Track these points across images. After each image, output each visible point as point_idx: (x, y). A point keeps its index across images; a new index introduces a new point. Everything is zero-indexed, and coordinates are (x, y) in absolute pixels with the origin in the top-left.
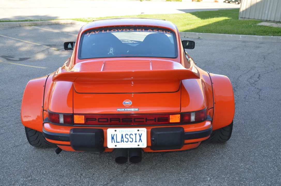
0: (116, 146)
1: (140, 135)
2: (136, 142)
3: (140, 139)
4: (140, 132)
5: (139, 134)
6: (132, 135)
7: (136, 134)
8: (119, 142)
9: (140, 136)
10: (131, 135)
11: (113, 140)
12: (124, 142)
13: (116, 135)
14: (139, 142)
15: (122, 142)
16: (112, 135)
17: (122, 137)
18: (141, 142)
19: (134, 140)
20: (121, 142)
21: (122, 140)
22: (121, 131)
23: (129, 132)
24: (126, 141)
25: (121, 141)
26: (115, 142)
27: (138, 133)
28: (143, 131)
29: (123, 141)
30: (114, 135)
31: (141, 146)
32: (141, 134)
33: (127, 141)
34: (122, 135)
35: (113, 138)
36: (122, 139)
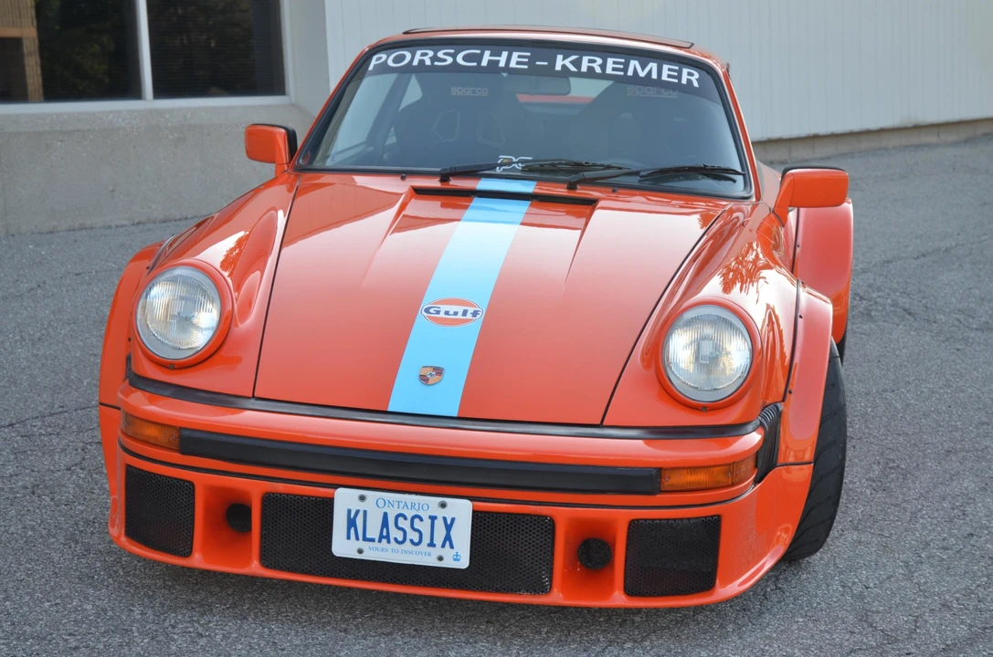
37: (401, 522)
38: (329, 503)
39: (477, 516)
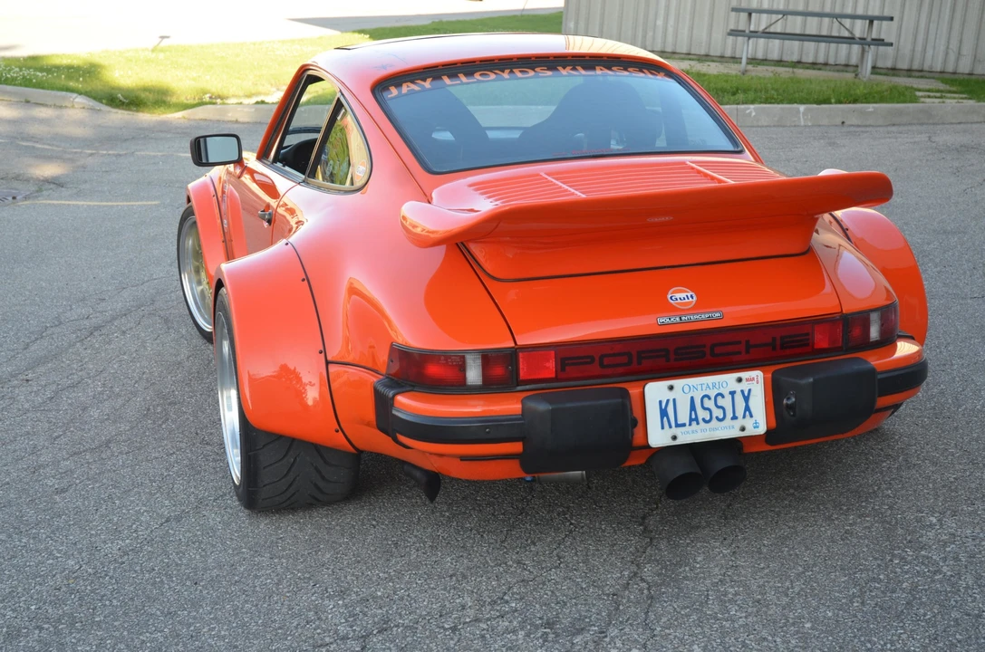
0: (674, 438)
1: (746, 394)
2: (734, 418)
3: (747, 408)
4: (745, 386)
5: (742, 391)
6: (723, 397)
7: (733, 393)
8: (684, 425)
9: (746, 399)
10: (719, 398)
11: (665, 418)
12: (698, 423)
13: (674, 400)
14: (744, 417)
15: (694, 423)
16: (660, 402)
17: (693, 408)
18: (751, 416)
19: (729, 415)
20: (690, 425)
21: (693, 417)
22: (686, 389)
23: (711, 387)
24: (704, 420)
25: (691, 420)
26: (670, 427)
27: (738, 387)
28: (754, 382)
29: (696, 419)
30: (668, 401)
31: (750, 431)
32: (750, 390)
33: (708, 418)
34: (692, 398)
35: (664, 413)
36: (693, 413)
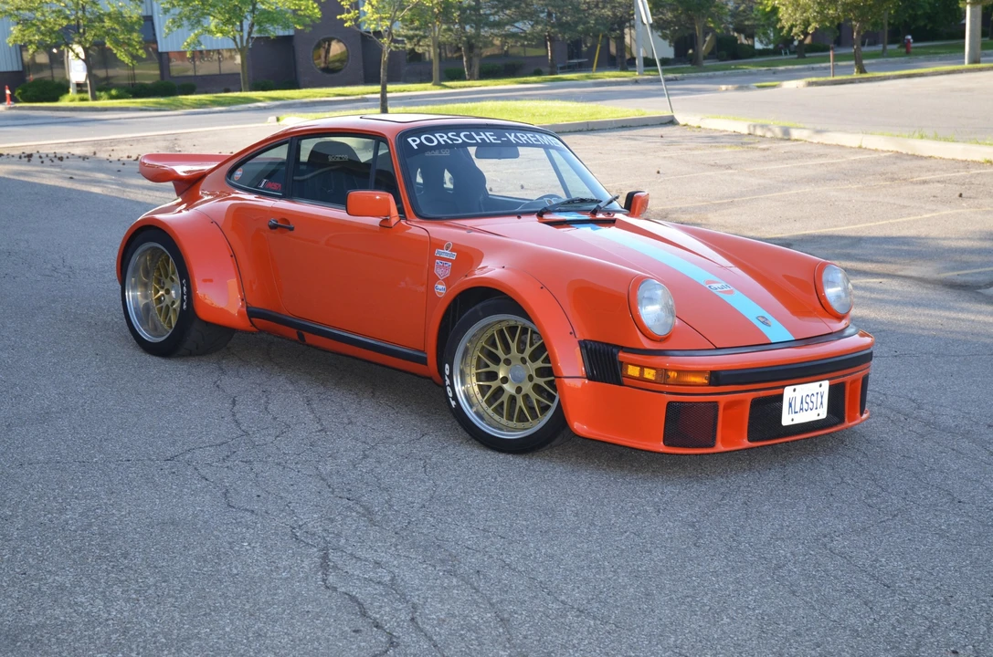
37: (808, 400)
38: (780, 398)
39: (831, 388)
